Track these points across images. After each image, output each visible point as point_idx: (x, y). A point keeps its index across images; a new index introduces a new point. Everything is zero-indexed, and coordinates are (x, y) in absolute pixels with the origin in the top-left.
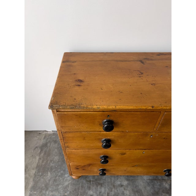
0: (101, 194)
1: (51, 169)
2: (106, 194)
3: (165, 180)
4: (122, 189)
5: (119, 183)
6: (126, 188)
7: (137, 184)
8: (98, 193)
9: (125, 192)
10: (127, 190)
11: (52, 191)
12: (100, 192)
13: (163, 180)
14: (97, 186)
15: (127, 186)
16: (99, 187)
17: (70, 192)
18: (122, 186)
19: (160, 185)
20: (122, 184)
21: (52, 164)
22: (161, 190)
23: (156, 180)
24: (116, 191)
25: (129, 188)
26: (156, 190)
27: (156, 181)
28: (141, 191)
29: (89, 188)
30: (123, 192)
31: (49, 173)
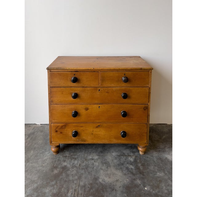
0: (74, 165)
1: (35, 148)
2: (79, 164)
3: (130, 156)
4: (93, 161)
5: (91, 157)
6: (96, 161)
7: (106, 158)
8: (71, 164)
9: (95, 163)
10: (96, 162)
11: (32, 163)
12: (73, 164)
13: (129, 155)
14: (72, 160)
15: (97, 160)
16: (73, 160)
17: (48, 164)
18: (93, 159)
19: (126, 159)
20: (94, 158)
21: (35, 146)
22: (126, 163)
23: (122, 155)
24: (87, 163)
25: (99, 161)
26: (121, 162)
27: (122, 157)
28: (109, 162)
29: (65, 161)
30: (93, 163)
31: (32, 151)
